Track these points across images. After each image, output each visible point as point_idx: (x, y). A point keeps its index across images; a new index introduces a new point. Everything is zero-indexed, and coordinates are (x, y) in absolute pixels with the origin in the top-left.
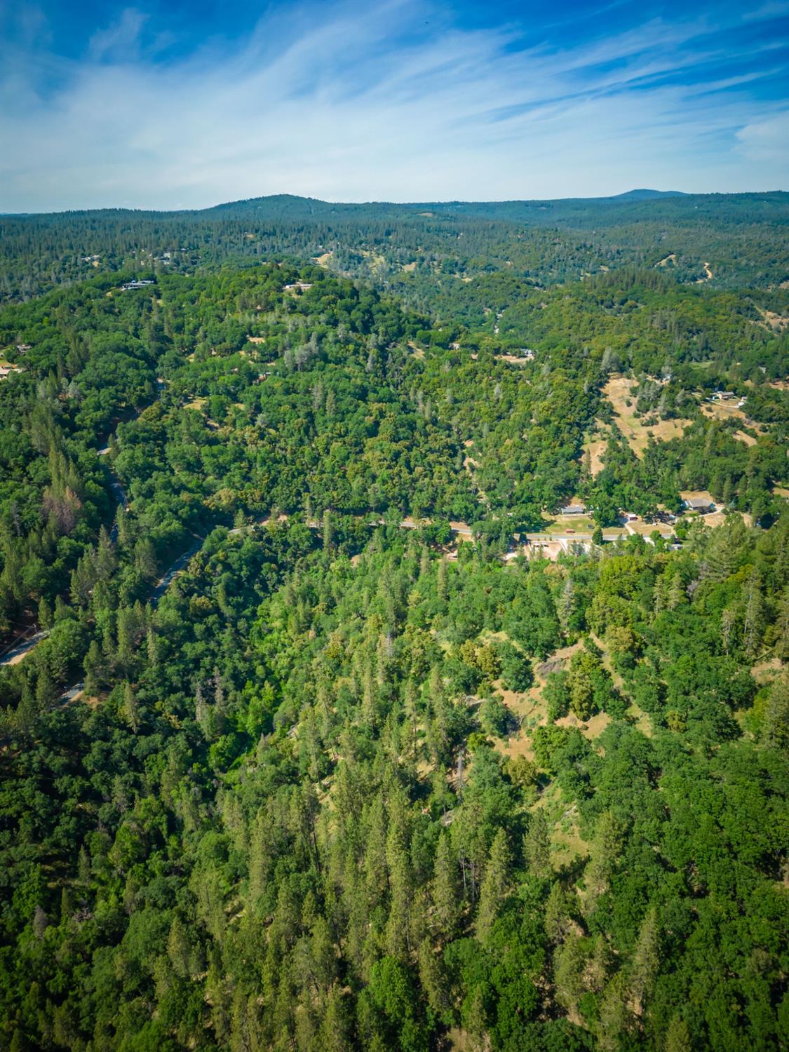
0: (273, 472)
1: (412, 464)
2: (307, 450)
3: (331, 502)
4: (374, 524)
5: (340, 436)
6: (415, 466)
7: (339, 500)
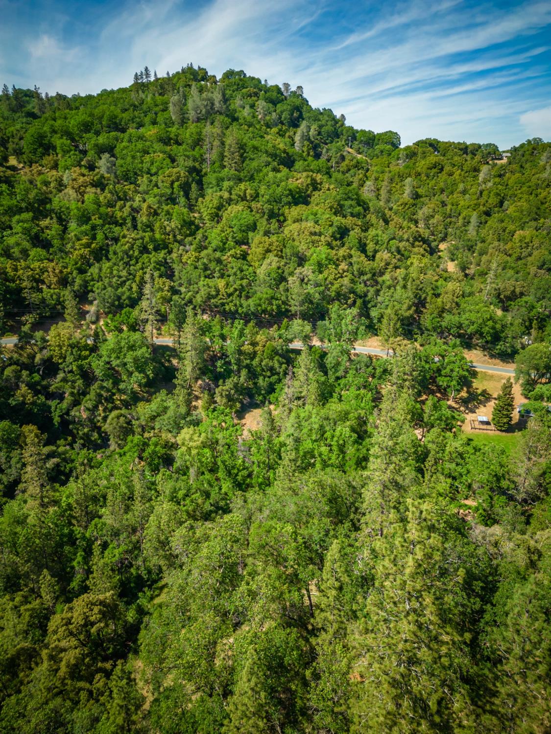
0: (100, 236)
1: (370, 247)
2: (180, 209)
3: (210, 297)
4: (297, 345)
5: (244, 198)
6: (376, 251)
7: (229, 295)
